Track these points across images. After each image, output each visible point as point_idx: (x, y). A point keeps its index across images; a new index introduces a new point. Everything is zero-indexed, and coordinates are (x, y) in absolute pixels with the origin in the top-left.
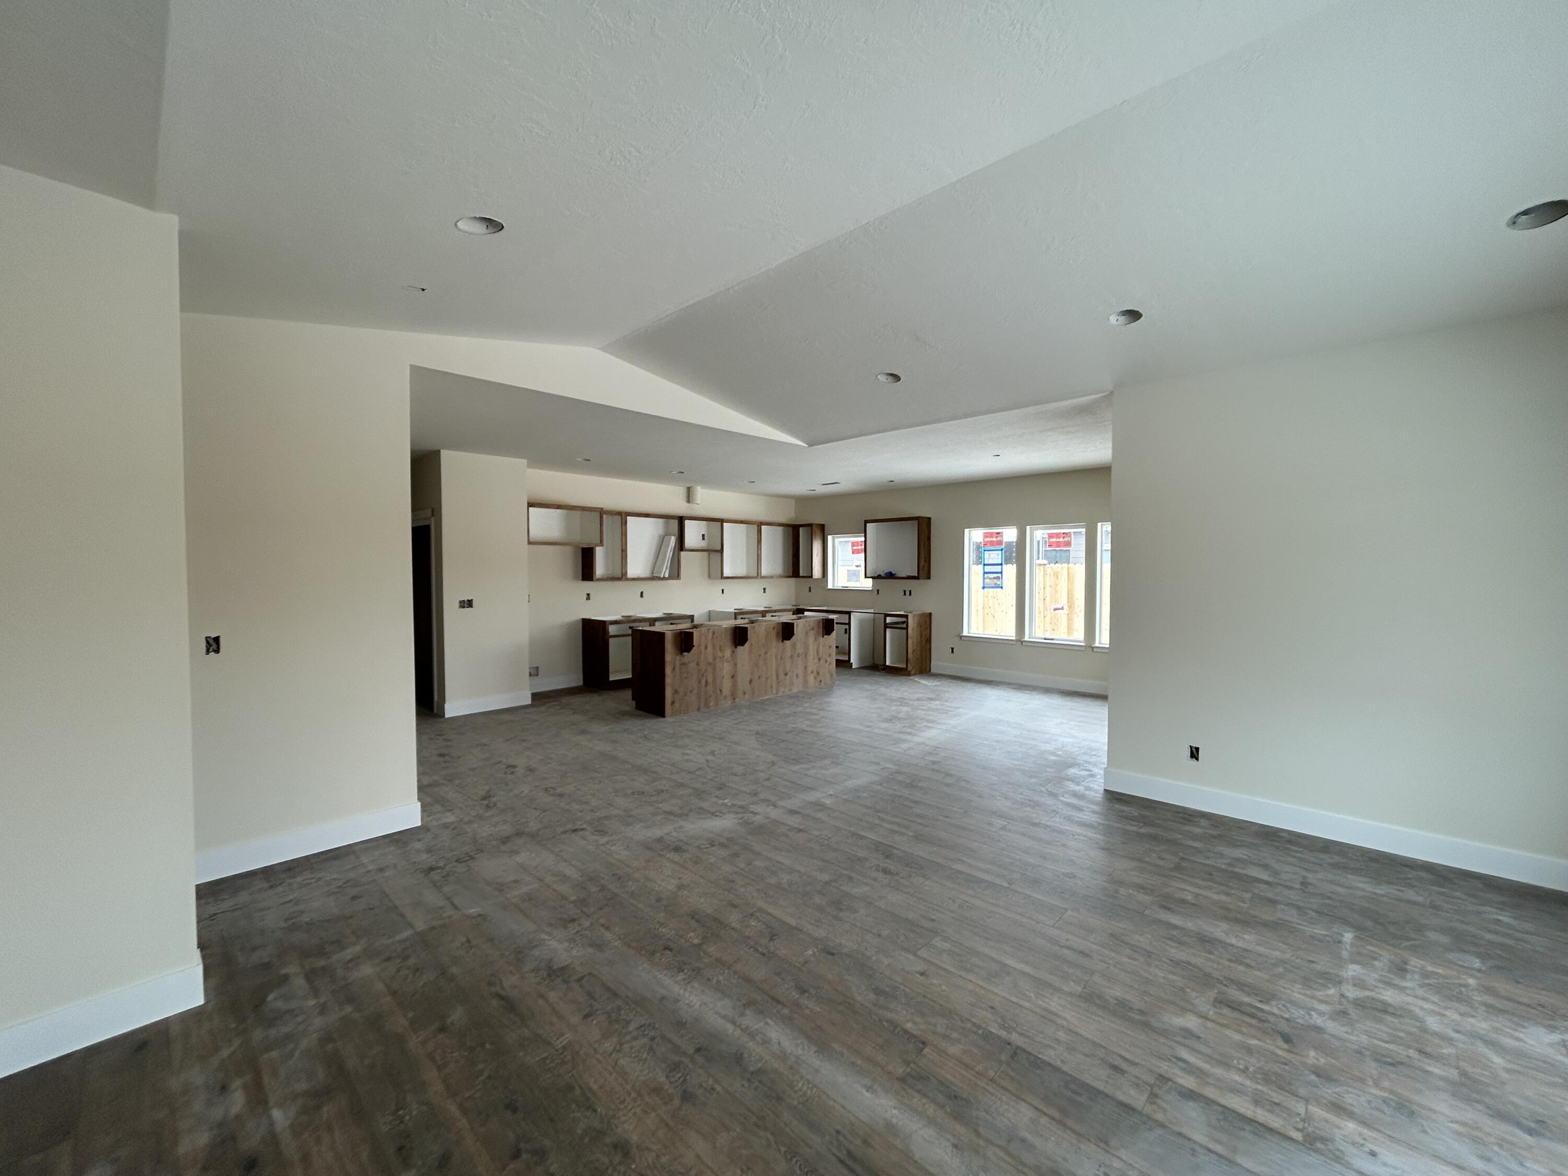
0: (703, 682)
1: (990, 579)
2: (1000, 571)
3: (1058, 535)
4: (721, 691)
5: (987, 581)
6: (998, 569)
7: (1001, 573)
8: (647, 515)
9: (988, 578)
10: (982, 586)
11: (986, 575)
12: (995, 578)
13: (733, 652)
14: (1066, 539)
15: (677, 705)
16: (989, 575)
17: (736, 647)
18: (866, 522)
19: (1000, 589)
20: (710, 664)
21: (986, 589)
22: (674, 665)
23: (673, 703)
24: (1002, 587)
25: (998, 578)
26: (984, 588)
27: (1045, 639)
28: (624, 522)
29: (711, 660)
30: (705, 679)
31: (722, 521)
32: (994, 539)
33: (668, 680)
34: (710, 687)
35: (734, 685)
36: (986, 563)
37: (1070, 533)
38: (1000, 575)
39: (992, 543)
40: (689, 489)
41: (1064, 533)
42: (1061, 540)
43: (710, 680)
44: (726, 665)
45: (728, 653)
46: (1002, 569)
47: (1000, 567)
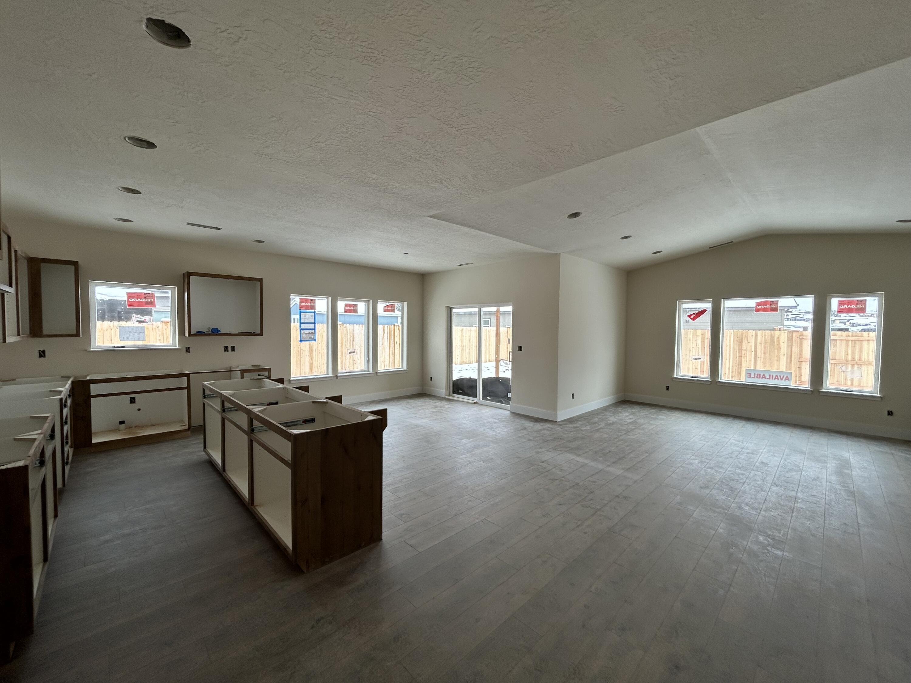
2: (314, 328)
3: (350, 305)
6: (312, 326)
9: (304, 333)
10: (300, 340)
11: (302, 332)
12: (309, 333)
16: (304, 331)
18: (190, 274)
19: (314, 342)
21: (303, 342)
27: (346, 373)
32: (309, 304)
37: (356, 304)
38: (313, 331)
39: (306, 307)
41: (353, 304)
42: (352, 308)
46: (315, 326)
47: (314, 325)
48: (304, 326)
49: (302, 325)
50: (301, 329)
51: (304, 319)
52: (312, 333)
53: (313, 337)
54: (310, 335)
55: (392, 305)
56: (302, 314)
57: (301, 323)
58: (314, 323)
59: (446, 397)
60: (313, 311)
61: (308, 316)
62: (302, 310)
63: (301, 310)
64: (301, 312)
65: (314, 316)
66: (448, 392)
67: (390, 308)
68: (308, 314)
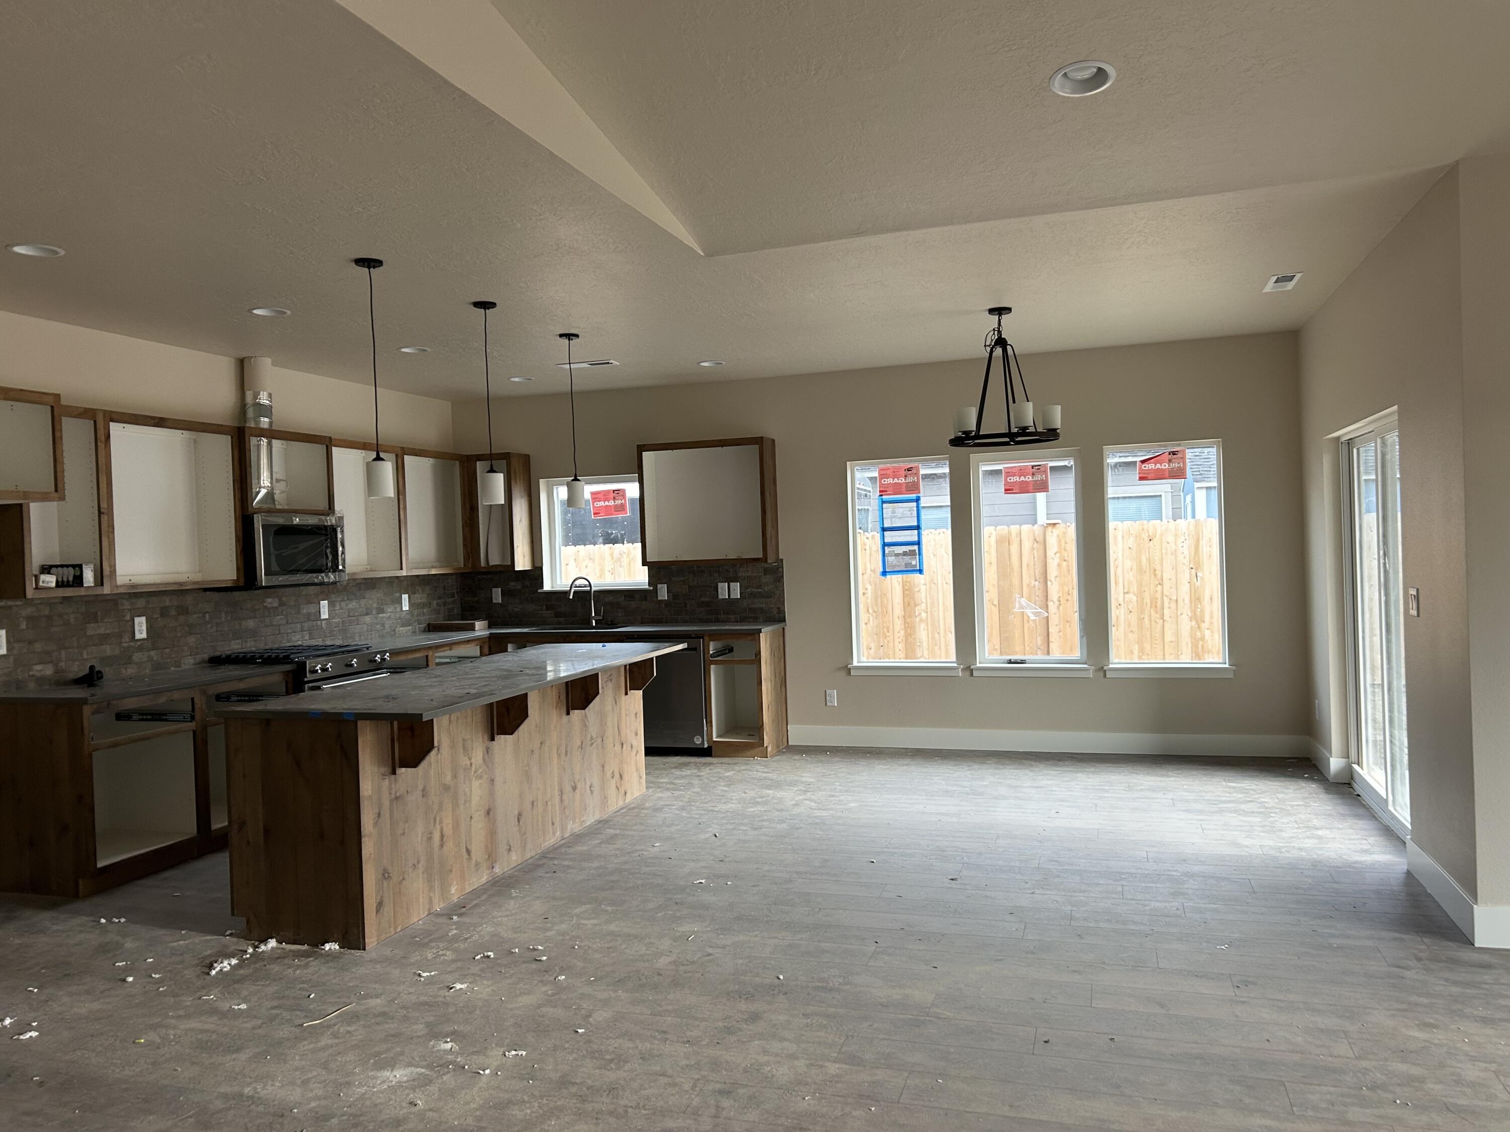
0: (437, 836)
1: (897, 555)
2: (916, 539)
3: (1022, 472)
4: (468, 852)
5: (890, 559)
6: (912, 536)
7: (918, 543)
8: (159, 422)
9: (890, 555)
12: (905, 554)
13: (488, 750)
14: (1038, 477)
15: (388, 909)
16: (892, 548)
17: (493, 739)
18: (641, 449)
19: (918, 575)
20: (446, 788)
21: (888, 576)
22: (380, 806)
23: (380, 905)
25: (912, 553)
26: (884, 573)
27: (1010, 662)
28: (102, 437)
29: (448, 779)
30: (438, 827)
31: (327, 443)
32: (902, 480)
33: (368, 848)
34: (449, 845)
35: (492, 833)
36: (886, 525)
37: (1045, 467)
38: (916, 547)
39: (897, 489)
40: (242, 365)
41: (1033, 467)
42: (1029, 478)
43: (448, 831)
44: (476, 784)
45: (478, 756)
46: (919, 535)
47: (916, 532)
48: (890, 537)
49: (885, 534)
50: (885, 545)
51: (892, 517)
53: (914, 563)
54: (907, 559)
55: (1173, 454)
56: (885, 505)
57: (884, 530)
58: (918, 528)
60: (914, 496)
61: (901, 510)
62: (884, 498)
64: (883, 502)
65: (915, 509)
67: (1165, 466)
68: (900, 504)
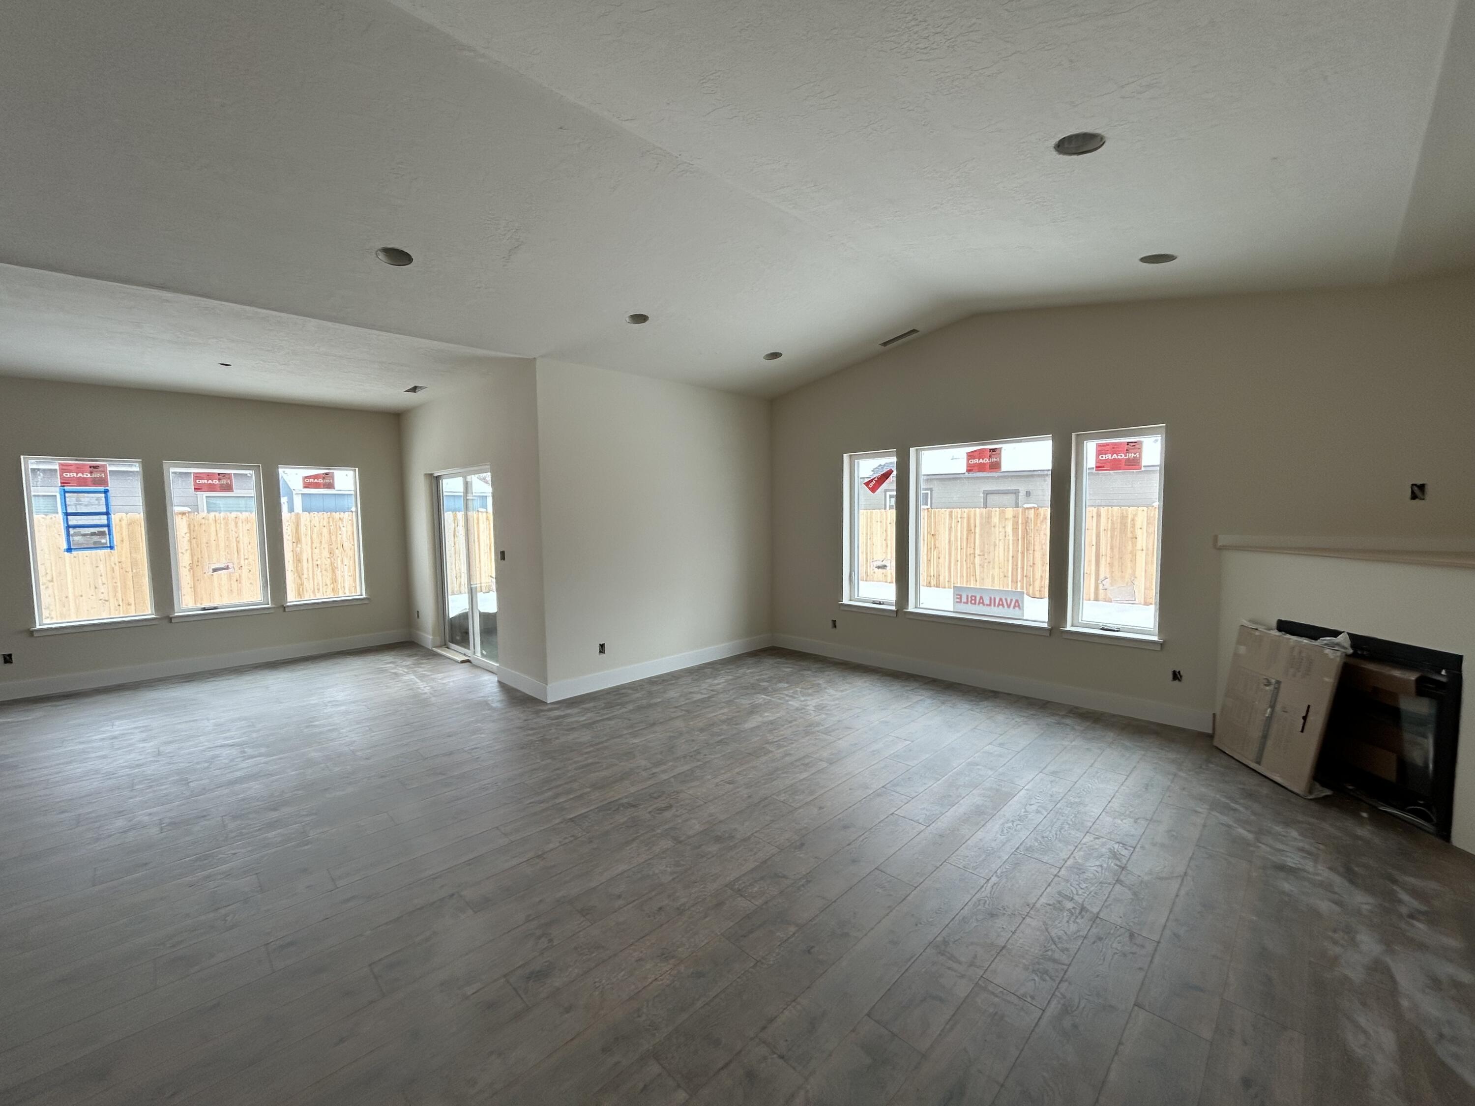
1: (84, 535)
2: (105, 522)
3: (209, 476)
5: (76, 539)
6: (101, 520)
7: (108, 526)
9: (76, 534)
10: (65, 546)
11: (72, 531)
12: (93, 534)
14: (224, 481)
16: (77, 530)
19: (109, 550)
21: (74, 553)
24: (111, 548)
26: (69, 550)
32: (87, 475)
36: (69, 511)
37: (229, 474)
38: (106, 529)
39: (82, 482)
41: (219, 474)
42: (216, 482)
46: (108, 519)
47: (105, 517)
48: (73, 521)
49: (69, 517)
50: (68, 527)
51: (76, 505)
52: (102, 534)
53: (103, 541)
54: (95, 538)
55: (326, 474)
56: (67, 495)
57: (67, 514)
58: (107, 513)
59: (434, 649)
60: (102, 488)
61: (87, 499)
62: (67, 488)
63: (65, 488)
64: (65, 492)
65: (104, 499)
66: (438, 641)
67: (321, 481)
68: (86, 495)
